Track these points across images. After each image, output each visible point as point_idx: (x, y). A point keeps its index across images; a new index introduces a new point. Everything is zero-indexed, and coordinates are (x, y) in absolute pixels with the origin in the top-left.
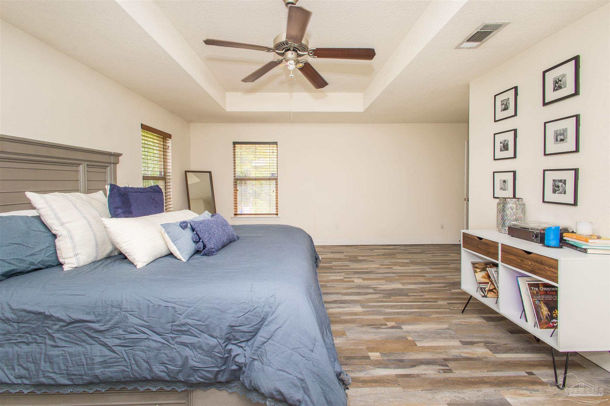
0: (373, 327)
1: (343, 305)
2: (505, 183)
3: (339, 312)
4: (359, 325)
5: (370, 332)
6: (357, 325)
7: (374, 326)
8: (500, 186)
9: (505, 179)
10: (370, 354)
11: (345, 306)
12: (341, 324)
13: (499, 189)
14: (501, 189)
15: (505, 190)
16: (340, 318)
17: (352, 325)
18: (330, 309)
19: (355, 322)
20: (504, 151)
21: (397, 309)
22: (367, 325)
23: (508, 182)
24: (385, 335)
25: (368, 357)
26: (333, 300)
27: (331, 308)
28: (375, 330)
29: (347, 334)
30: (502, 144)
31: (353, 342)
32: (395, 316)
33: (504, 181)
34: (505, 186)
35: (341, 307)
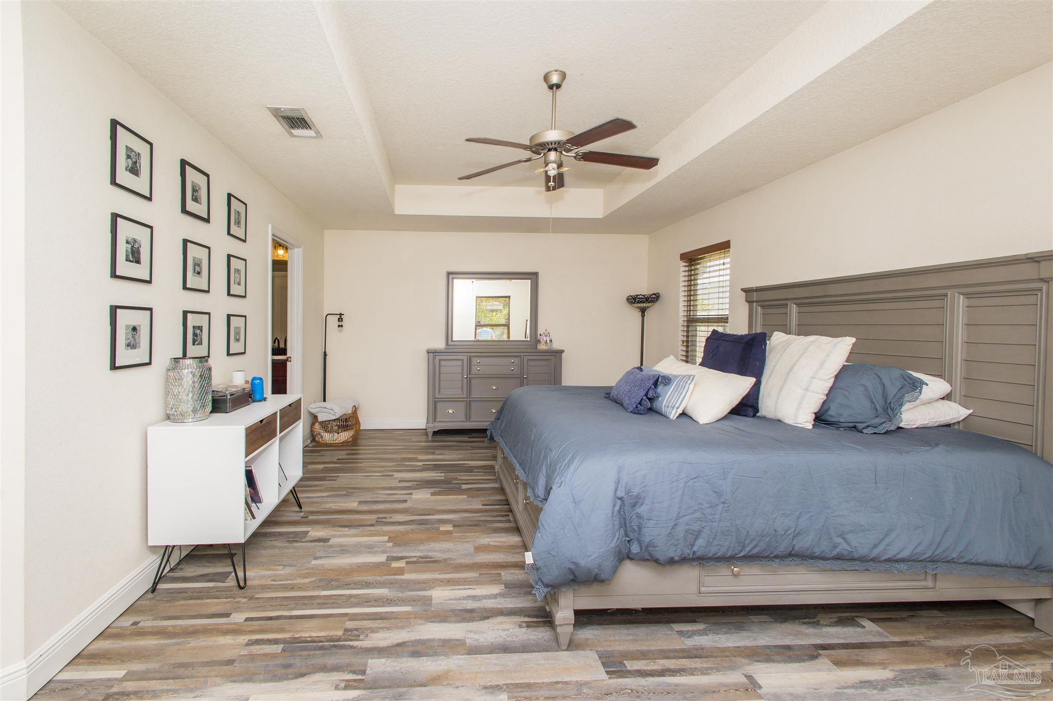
0: (431, 558)
1: (470, 605)
2: (135, 333)
3: (480, 586)
4: (451, 562)
5: (440, 551)
6: (454, 562)
7: (429, 560)
8: (127, 339)
9: (134, 323)
10: (452, 529)
11: (464, 602)
12: (480, 562)
13: (124, 347)
14: (128, 345)
15: (135, 348)
16: (480, 574)
17: (462, 561)
18: (497, 594)
19: (455, 567)
20: (132, 262)
21: (358, 595)
22: (439, 562)
23: (140, 331)
24: (419, 548)
25: (454, 526)
26: (490, 620)
27: (495, 596)
28: (430, 554)
29: (472, 549)
30: (130, 246)
31: (467, 540)
32: (379, 578)
33: (135, 329)
34: (135, 339)
35: (474, 598)
